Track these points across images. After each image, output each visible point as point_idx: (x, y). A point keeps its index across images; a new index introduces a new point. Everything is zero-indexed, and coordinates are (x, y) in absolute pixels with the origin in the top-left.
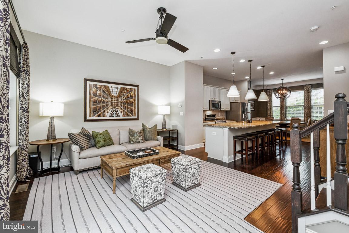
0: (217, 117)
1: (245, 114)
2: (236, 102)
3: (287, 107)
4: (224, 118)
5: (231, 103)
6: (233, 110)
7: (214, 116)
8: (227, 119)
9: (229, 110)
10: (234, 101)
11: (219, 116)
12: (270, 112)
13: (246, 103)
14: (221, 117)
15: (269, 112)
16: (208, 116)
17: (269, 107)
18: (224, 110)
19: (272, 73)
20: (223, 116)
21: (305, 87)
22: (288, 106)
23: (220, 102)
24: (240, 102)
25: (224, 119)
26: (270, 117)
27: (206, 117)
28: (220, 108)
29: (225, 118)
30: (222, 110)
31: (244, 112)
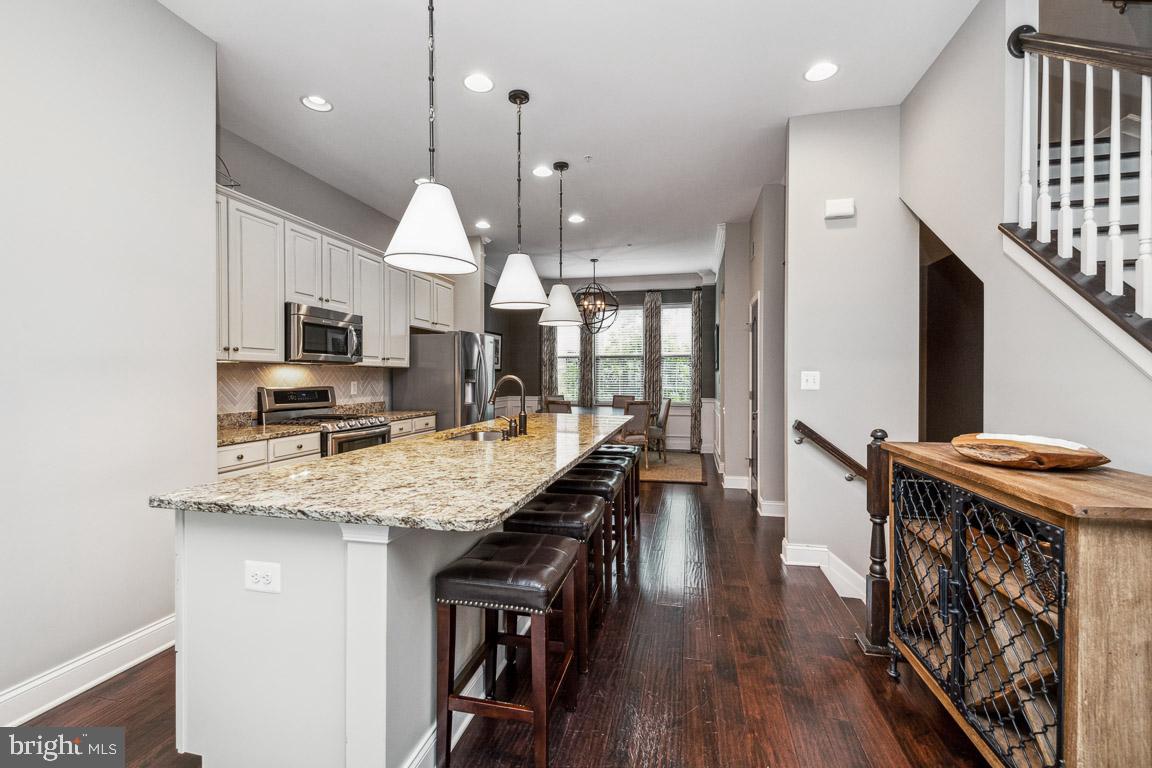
0: (340, 402)
1: (474, 384)
2: (437, 328)
3: (597, 359)
4: (382, 404)
5: (414, 331)
6: (421, 364)
7: (321, 395)
8: (394, 408)
9: (405, 363)
10: (427, 326)
11: (350, 396)
12: (551, 377)
13: (478, 335)
14: (366, 400)
15: (546, 377)
16: (281, 396)
17: (545, 357)
18: (378, 363)
20: (373, 393)
21: (647, 299)
22: (601, 357)
23: (358, 320)
24: (451, 329)
25: (382, 411)
26: (550, 394)
27: (268, 403)
28: (359, 352)
29: (387, 405)
30: (366, 362)
31: (468, 374)
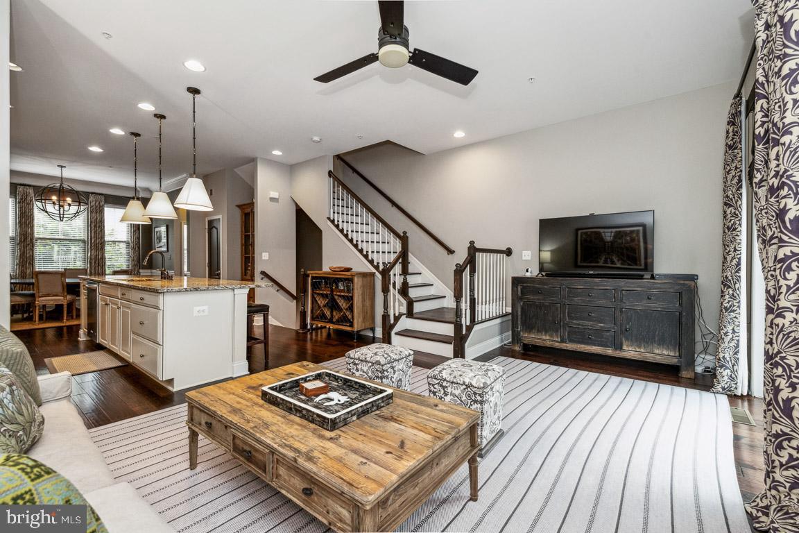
19: (95, 149)
21: (92, 199)
